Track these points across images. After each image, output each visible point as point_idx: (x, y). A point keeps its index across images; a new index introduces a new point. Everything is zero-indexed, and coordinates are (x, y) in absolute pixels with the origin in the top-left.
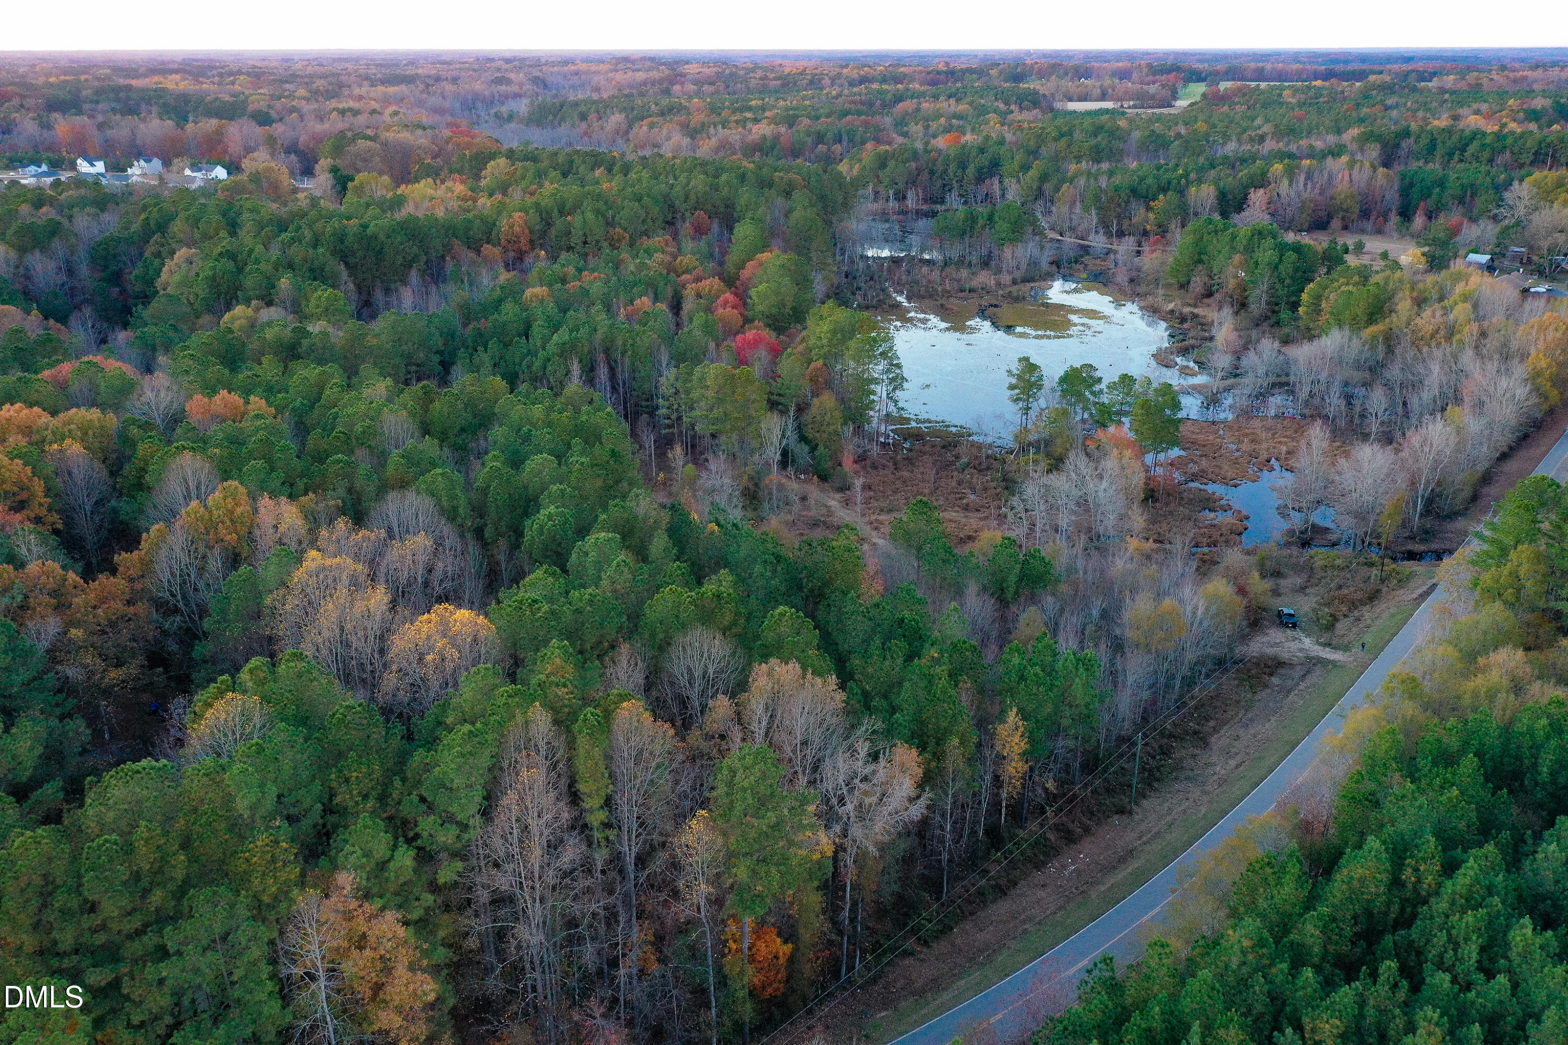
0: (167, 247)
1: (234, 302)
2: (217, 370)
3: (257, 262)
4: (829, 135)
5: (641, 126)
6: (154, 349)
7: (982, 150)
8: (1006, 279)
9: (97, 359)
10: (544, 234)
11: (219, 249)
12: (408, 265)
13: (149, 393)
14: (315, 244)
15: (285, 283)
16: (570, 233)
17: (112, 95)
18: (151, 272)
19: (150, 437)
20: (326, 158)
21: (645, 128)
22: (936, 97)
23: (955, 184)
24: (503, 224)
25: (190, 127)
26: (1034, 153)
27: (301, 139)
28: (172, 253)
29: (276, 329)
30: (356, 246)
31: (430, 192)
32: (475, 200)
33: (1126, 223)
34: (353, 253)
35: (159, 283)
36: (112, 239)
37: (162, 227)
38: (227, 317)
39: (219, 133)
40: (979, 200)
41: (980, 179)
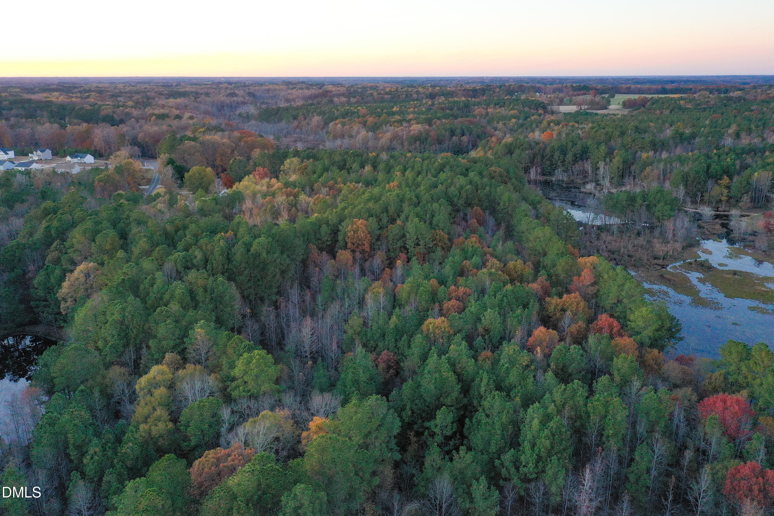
5: (336, 124)
7: (575, 144)
10: (379, 237)
15: (200, 332)
16: (404, 236)
17: (20, 105)
20: (165, 153)
23: (559, 164)
24: (348, 229)
25: (68, 128)
27: (140, 136)
33: (706, 195)
39: (88, 132)
40: (576, 174)
41: (575, 161)
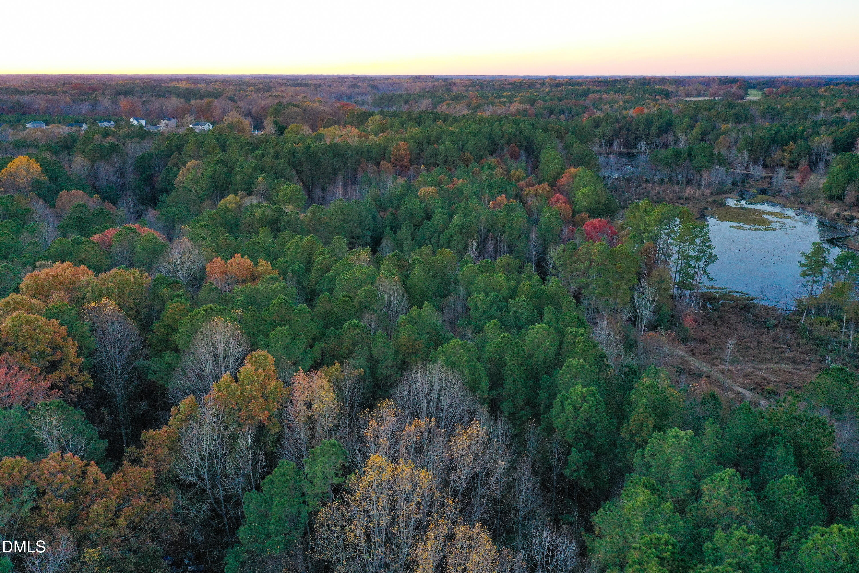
0: (181, 160)
1: (226, 192)
2: (225, 238)
3: (241, 167)
4: (557, 110)
5: (442, 106)
6: (173, 222)
7: (660, 117)
8: (707, 192)
9: (136, 226)
10: (418, 156)
11: (216, 159)
12: (335, 173)
13: (176, 255)
14: (277, 156)
15: (261, 180)
16: (436, 154)
17: (151, 89)
18: (171, 175)
19: (177, 296)
20: (270, 117)
21: (445, 106)
22: (608, 92)
23: (643, 137)
24: (393, 148)
25: (193, 102)
26: (694, 119)
27: (254, 109)
28: (184, 164)
29: (262, 209)
30: (303, 159)
31: (339, 132)
32: (367, 138)
33: (768, 159)
34: (301, 164)
35: (176, 182)
36: (148, 154)
37: (179, 148)
38: (222, 201)
39: (209, 105)
40: (659, 146)
41: (659, 134)
